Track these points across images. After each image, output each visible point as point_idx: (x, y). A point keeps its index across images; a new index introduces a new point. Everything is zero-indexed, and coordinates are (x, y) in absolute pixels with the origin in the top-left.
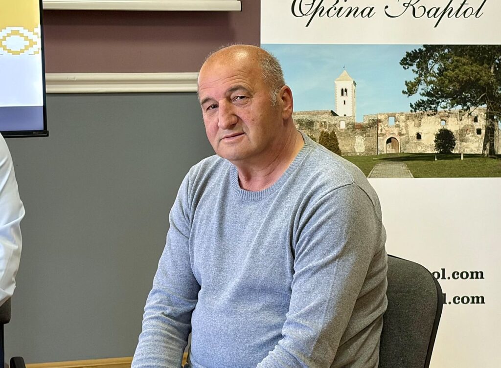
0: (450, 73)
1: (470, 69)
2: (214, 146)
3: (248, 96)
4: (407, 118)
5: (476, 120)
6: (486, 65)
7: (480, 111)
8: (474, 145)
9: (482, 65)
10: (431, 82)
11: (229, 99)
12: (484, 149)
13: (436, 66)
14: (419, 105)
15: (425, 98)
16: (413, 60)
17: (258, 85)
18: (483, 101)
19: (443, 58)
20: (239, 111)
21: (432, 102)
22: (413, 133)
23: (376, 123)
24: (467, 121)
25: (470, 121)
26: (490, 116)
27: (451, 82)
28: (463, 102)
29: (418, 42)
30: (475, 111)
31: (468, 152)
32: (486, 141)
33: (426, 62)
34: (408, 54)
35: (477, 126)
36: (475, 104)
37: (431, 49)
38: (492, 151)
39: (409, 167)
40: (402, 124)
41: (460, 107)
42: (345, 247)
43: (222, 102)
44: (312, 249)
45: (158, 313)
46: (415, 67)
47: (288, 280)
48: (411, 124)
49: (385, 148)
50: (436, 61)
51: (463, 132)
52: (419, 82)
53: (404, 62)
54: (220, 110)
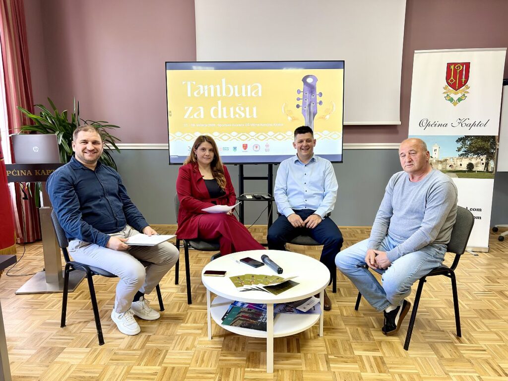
0: (473, 145)
1: (481, 143)
2: (403, 168)
3: (416, 153)
4: (457, 159)
5: (482, 160)
6: (487, 142)
7: (484, 157)
8: (481, 168)
9: (485, 142)
10: (467, 148)
11: (409, 154)
12: (485, 169)
13: (469, 142)
14: (461, 155)
15: (464, 153)
16: (460, 141)
17: (419, 150)
18: (485, 154)
19: (471, 140)
20: (413, 157)
21: (466, 154)
22: (459, 164)
23: (446, 160)
24: (479, 160)
25: (480, 160)
26: (487, 159)
27: (474, 147)
28: (478, 154)
29: (463, 135)
30: (482, 157)
31: (478, 170)
32: (485, 167)
33: (465, 141)
34: (459, 139)
35: (482, 162)
36: (482, 155)
37: (467, 137)
38: (487, 170)
39: (457, 174)
40: (455, 161)
41: (476, 156)
42: (445, 201)
43: (407, 154)
44: (433, 200)
45: (380, 217)
46: (461, 143)
47: (424, 210)
48: (458, 161)
49: (449, 168)
50: (469, 141)
51: (477, 164)
52: (462, 147)
53: (457, 141)
54: (406, 157)
